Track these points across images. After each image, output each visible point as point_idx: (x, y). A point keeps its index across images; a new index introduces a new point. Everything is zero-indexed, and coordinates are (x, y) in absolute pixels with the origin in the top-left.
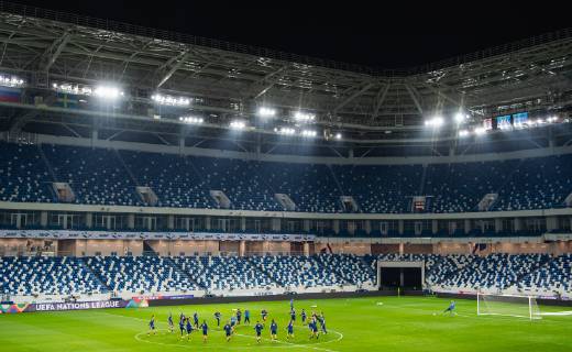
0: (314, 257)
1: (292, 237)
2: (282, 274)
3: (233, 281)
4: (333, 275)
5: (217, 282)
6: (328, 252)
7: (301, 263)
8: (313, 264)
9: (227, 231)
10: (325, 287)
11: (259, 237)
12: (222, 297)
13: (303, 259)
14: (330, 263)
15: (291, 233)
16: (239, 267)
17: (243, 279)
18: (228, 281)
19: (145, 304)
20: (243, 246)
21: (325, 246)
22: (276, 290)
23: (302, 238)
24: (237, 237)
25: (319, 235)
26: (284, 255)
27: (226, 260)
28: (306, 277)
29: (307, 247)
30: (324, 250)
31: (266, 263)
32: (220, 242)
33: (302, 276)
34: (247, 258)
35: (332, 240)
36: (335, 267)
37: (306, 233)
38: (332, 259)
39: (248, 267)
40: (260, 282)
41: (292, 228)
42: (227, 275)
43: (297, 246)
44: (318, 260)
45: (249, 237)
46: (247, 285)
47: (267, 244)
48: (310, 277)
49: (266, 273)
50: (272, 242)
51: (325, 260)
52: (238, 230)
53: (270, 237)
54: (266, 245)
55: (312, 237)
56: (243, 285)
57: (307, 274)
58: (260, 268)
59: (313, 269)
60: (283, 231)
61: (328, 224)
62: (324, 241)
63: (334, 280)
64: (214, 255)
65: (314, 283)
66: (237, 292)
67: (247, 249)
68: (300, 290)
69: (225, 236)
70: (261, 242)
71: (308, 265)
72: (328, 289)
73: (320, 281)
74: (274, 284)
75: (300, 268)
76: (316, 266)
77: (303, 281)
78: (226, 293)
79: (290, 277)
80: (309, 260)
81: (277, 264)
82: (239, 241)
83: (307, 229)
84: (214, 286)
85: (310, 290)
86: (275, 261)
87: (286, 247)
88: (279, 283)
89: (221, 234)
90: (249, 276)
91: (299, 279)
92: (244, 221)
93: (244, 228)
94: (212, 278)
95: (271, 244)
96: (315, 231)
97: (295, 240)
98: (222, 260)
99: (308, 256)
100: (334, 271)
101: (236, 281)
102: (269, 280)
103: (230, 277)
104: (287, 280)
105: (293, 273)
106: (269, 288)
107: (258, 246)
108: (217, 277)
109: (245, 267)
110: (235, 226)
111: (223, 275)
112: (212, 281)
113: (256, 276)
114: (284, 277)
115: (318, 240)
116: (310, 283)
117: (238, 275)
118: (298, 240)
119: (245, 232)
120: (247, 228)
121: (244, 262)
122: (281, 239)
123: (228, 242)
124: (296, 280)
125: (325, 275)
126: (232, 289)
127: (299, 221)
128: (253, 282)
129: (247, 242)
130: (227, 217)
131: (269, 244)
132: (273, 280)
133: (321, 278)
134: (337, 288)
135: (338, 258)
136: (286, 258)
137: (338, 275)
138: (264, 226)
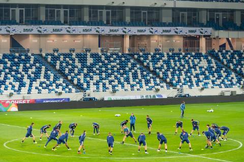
0: (211, 53)
1: (185, 30)
2: (173, 74)
3: (116, 83)
4: (233, 75)
5: (97, 84)
6: (228, 47)
7: (196, 61)
8: (209, 62)
9: (108, 24)
10: (224, 89)
11: (147, 30)
12: (103, 100)
13: (198, 56)
14: (230, 61)
15: (183, 25)
16: (123, 66)
17: (127, 80)
18: (110, 82)
19: (14, 109)
20: (127, 41)
21: (225, 41)
22: (167, 93)
23: (197, 31)
24: (120, 30)
25: (217, 28)
26: (176, 51)
27: (107, 58)
28: (201, 77)
29: (203, 42)
30: (223, 46)
31: (155, 60)
32: (100, 36)
33: (197, 76)
34: (132, 55)
35: (232, 34)
36: (236, 65)
37: (202, 25)
38: (232, 57)
39: (134, 65)
40: (147, 82)
41: (186, 20)
42: (109, 75)
43: (191, 42)
44: (216, 57)
45: (134, 30)
46: (132, 86)
47: (156, 38)
48: (207, 78)
49: (154, 72)
50: (162, 36)
51: (224, 57)
52: (121, 22)
53: (160, 30)
54: (154, 40)
55: (209, 31)
56: (127, 86)
57: (203, 73)
58: (148, 67)
59: (210, 69)
60: (176, 22)
61: (228, 15)
62: (223, 35)
63: (235, 81)
64: (93, 51)
65: (211, 85)
66: (121, 95)
67: (132, 45)
68: (195, 92)
69: (106, 30)
70: (148, 37)
71: (204, 63)
72: (227, 92)
73: (218, 82)
74: (164, 84)
75: (194, 67)
76: (214, 64)
77: (199, 81)
78: (108, 96)
79: (183, 77)
80: (206, 57)
81: (167, 63)
82: (123, 36)
83: (204, 21)
84: (93, 88)
85: (206, 93)
86: (166, 58)
87: (178, 42)
88: (170, 84)
89: (101, 28)
90: (135, 76)
91: (194, 80)
92: (128, 11)
93: (128, 19)
94: (91, 78)
95: (160, 39)
96: (213, 23)
97: (189, 34)
98: (103, 58)
99: (204, 53)
100: (235, 70)
101: (119, 82)
102: (158, 80)
103: (113, 78)
104: (179, 81)
105: (186, 73)
106: (157, 90)
107: (145, 42)
108: (96, 78)
109: (130, 65)
110: (117, 17)
111: (104, 75)
112: (92, 82)
113: (143, 76)
114: (176, 77)
115: (216, 33)
116: (206, 84)
117: (122, 75)
118: (192, 34)
119: (129, 25)
120: (132, 20)
121: (128, 60)
122: (172, 33)
123: (109, 36)
124: (190, 81)
125: (224, 75)
126: (114, 91)
127: (194, 11)
128: (139, 82)
129: (132, 37)
130: (108, 7)
131: (158, 39)
132: (163, 80)
133: (219, 78)
134: (237, 90)
135: (240, 54)
136: (178, 55)
137: (240, 74)
138: (152, 17)
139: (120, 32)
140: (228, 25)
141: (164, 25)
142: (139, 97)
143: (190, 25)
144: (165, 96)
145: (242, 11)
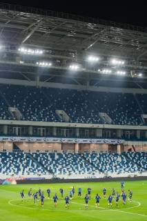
0: (123, 153)
1: (109, 141)
2: (102, 165)
3: (71, 169)
4: (135, 166)
5: (60, 170)
6: (133, 150)
7: (115, 158)
8: (122, 158)
9: (67, 137)
10: (130, 173)
11: (88, 141)
12: (63, 179)
13: (116, 155)
14: (134, 158)
15: (108, 138)
16: (75, 160)
17: (77, 168)
18: (68, 169)
20: (77, 146)
21: (131, 147)
22: (98, 175)
23: (115, 142)
24: (73, 140)
25: (127, 140)
26: (104, 152)
27: (66, 155)
28: (118, 167)
29: (119, 147)
30: (130, 150)
31: (93, 157)
32: (62, 144)
33: (116, 166)
34: (80, 155)
35: (135, 143)
36: (137, 160)
37: (119, 138)
38: (135, 155)
39: (81, 160)
40: (88, 169)
41: (110, 135)
42: (67, 165)
43: (113, 147)
44: (126, 156)
45: (81, 141)
46: (80, 172)
48: (121, 167)
49: (92, 164)
50: (96, 144)
51: (131, 156)
52: (74, 136)
53: (95, 140)
54: (92, 146)
55: (122, 141)
56: (77, 172)
57: (119, 165)
58: (89, 161)
59: (123, 162)
60: (104, 137)
61: (133, 132)
62: (130, 143)
63: (136, 169)
64: (58, 152)
65: (123, 171)
66: (73, 176)
67: (80, 149)
68: (114, 175)
69: (66, 140)
70: (89, 144)
71: (119, 159)
72: (132, 175)
73: (127, 170)
74: (98, 171)
75: (114, 161)
76: (125, 160)
77: (116, 169)
78: (66, 177)
79: (108, 166)
80: (120, 156)
81: (99, 159)
82: (75, 144)
83: (120, 136)
84: (58, 172)
85: (121, 175)
86: (98, 156)
87: (106, 147)
88: (101, 171)
89: (63, 139)
90: (81, 166)
91: (114, 168)
92: (78, 130)
93: (78, 134)
94: (57, 167)
96: (125, 137)
97: (111, 143)
98: (64, 156)
99: (119, 153)
100: (136, 163)
101: (73, 170)
102: (94, 169)
103: (69, 167)
104: (105, 169)
105: (110, 165)
106: (94, 174)
107: (87, 147)
108: (60, 167)
109: (78, 160)
110: (72, 133)
111: (64, 165)
112: (57, 169)
113: (86, 166)
114: (104, 167)
115: (126, 143)
116: (120, 170)
117: (74, 165)
119: (78, 138)
120: (80, 135)
121: (78, 157)
122: (102, 142)
123: (67, 144)
124: (112, 169)
126: (70, 174)
127: (115, 130)
128: (84, 170)
129: (80, 144)
130: (67, 128)
131: (94, 145)
132: (97, 168)
133: (128, 167)
134: (138, 174)
135: (139, 154)
136: (105, 154)
137: (139, 165)
138: (91, 134)
139: (74, 142)
140: (133, 138)
141: (98, 138)
142: (83, 178)
143: (112, 138)
145: (141, 130)
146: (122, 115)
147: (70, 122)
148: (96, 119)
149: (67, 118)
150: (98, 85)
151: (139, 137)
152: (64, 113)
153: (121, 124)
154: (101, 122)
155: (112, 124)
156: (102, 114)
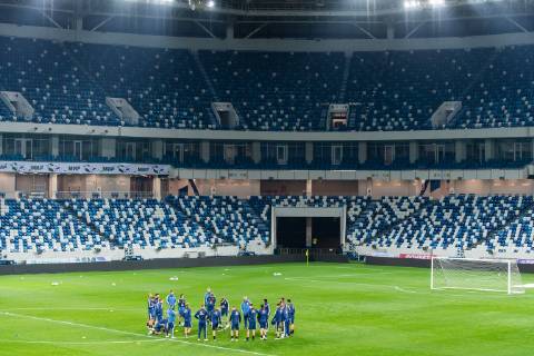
0: (169, 200)
1: (134, 168)
2: (118, 228)
3: (41, 240)
4: (200, 230)
5: (15, 241)
6: (191, 192)
7: (149, 211)
8: (167, 212)
9: (28, 158)
10: (188, 249)
11: (82, 167)
12: (24, 263)
13: (152, 203)
14: (196, 211)
15: (131, 160)
16: (49, 216)
17: (56, 236)
18: (34, 239)
20: (54, 181)
21: (187, 183)
22: (110, 254)
23: (149, 169)
24: (45, 167)
25: (176, 165)
26: (122, 197)
27: (28, 206)
28: (157, 233)
29: (157, 183)
30: (185, 190)
31: (93, 209)
32: (18, 176)
33: (151, 231)
34: (62, 202)
35: (197, 174)
36: (204, 217)
37: (156, 161)
38: (198, 205)
39: (64, 216)
40: (84, 239)
41: (134, 155)
42: (31, 229)
43: (142, 184)
44: (176, 206)
45: (64, 167)
46: (63, 245)
47: (93, 178)
48: (164, 234)
49: (92, 225)
50: (101, 175)
51: (188, 205)
52: (47, 157)
53: (99, 167)
54: (91, 181)
55: (166, 169)
56: (57, 245)
57: (160, 227)
58: (83, 219)
59: (168, 221)
60: (121, 156)
61: (191, 148)
62: (186, 175)
63: (202, 238)
64: (7, 197)
65: (169, 244)
66: (50, 256)
67: (60, 187)
68: (148, 253)
69: (26, 167)
70: (83, 176)
71: (160, 213)
72: (193, 253)
73: (180, 239)
74: (107, 243)
75: (147, 218)
76: (173, 215)
77: (153, 238)
78: (31, 258)
79: (132, 232)
80: (162, 205)
81: (110, 213)
82: (48, 175)
83: (159, 154)
84: (10, 246)
85: (164, 254)
86: (107, 206)
87: (124, 184)
88: (115, 242)
89: (20, 163)
90: (67, 231)
91: (147, 236)
92: (55, 141)
93: (55, 152)
94: (7, 233)
95: (99, 179)
96: (171, 158)
97: (137, 173)
98: (23, 207)
99: (159, 199)
100: (202, 223)
101: (46, 240)
102: (98, 238)
103: (36, 233)
104: (127, 238)
105: (136, 227)
106: (98, 251)
107: (78, 184)
108: (14, 233)
109: (59, 216)
110: (41, 149)
111: (24, 230)
112: (8, 239)
113: (78, 232)
114: (122, 233)
115: (175, 172)
116: (163, 242)
117: (48, 229)
118: (143, 174)
119: (57, 160)
120: (60, 153)
121: (57, 209)
122: (116, 171)
123: (28, 175)
124: (142, 238)
125: (188, 229)
126: (40, 252)
127: (146, 142)
128: (73, 240)
129: (61, 176)
130: (28, 135)
131: (96, 179)
132: (105, 236)
133: (181, 234)
134: (206, 250)
135: (208, 201)
136: (124, 201)
137: (209, 230)
138: (88, 150)
139: (45, 170)
140: (193, 161)
141: (105, 160)
142: (73, 261)
143: (139, 160)
144: (108, 259)
145: (212, 142)
146: (164, 103)
147: (35, 121)
148: (102, 112)
149: (29, 110)
150: (102, 30)
151: (206, 157)
152: (21, 99)
153: (162, 126)
154: (113, 122)
155: (141, 125)
156: (115, 102)
